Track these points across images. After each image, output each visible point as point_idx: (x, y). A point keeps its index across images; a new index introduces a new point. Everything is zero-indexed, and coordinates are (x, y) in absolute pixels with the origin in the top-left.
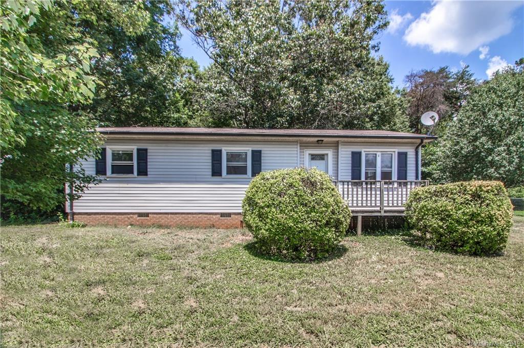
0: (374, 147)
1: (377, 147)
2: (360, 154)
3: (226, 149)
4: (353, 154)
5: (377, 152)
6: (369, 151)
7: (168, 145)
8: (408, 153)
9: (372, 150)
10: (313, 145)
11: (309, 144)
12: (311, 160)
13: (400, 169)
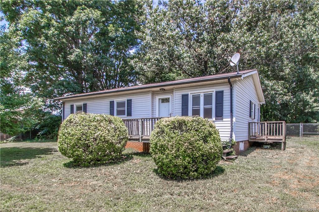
0: (197, 89)
1: (200, 89)
2: (187, 95)
3: (116, 100)
4: (183, 96)
5: (201, 93)
6: (195, 93)
7: (94, 100)
8: (224, 92)
9: (196, 92)
10: (161, 92)
11: (159, 92)
12: (162, 103)
13: (218, 105)
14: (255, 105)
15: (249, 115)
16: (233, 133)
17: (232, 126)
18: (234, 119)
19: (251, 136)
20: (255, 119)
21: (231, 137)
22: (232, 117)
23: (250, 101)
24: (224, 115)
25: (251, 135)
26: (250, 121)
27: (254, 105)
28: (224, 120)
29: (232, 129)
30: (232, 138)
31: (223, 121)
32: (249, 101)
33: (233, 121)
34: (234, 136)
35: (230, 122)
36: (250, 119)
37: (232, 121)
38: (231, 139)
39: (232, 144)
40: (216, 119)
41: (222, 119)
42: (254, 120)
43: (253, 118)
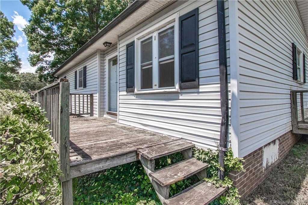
0: (147, 27)
1: (150, 25)
2: (133, 44)
3: (78, 70)
4: (128, 47)
5: (152, 31)
6: (143, 36)
8: (201, 10)
9: (145, 33)
10: (110, 49)
11: (108, 50)
12: (113, 66)
13: (186, 50)
14: (304, 56)
15: (291, 75)
16: (231, 130)
17: (227, 108)
18: (233, 86)
19: (298, 122)
20: (305, 84)
21: (224, 140)
22: (225, 78)
23: (293, 44)
24: (202, 74)
25: (300, 119)
26: (295, 89)
27: (301, 55)
28: (202, 88)
29: (226, 117)
30: (225, 146)
31: (199, 92)
32: (291, 45)
33: (227, 92)
34: (233, 138)
35: (218, 96)
36: (294, 84)
37: (225, 92)
38: (224, 150)
39: (226, 167)
40: (181, 88)
41: (197, 87)
42: (303, 86)
43: (302, 81)
